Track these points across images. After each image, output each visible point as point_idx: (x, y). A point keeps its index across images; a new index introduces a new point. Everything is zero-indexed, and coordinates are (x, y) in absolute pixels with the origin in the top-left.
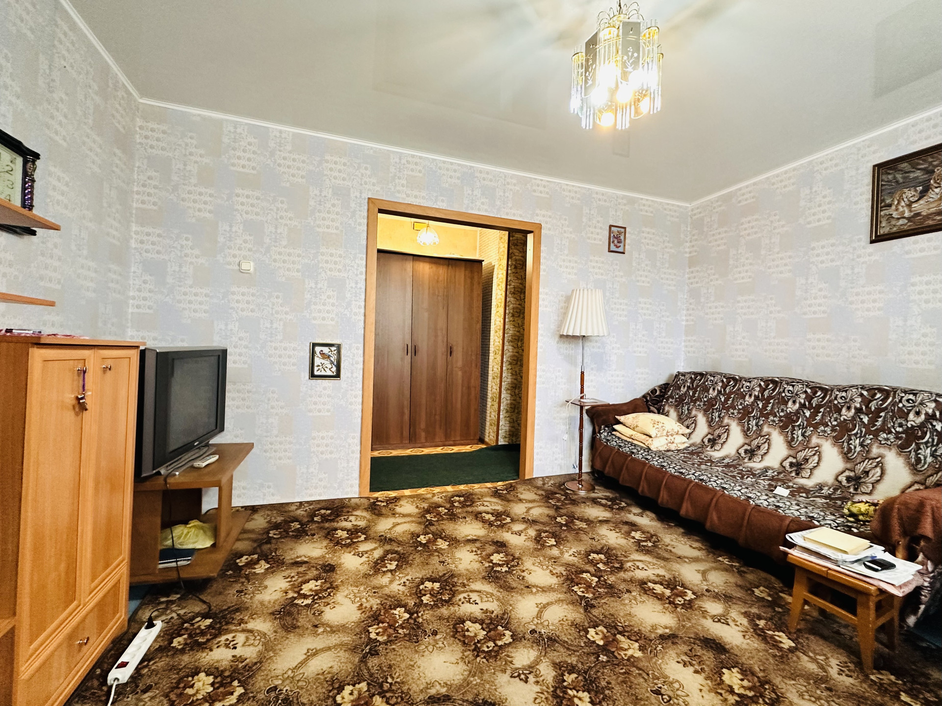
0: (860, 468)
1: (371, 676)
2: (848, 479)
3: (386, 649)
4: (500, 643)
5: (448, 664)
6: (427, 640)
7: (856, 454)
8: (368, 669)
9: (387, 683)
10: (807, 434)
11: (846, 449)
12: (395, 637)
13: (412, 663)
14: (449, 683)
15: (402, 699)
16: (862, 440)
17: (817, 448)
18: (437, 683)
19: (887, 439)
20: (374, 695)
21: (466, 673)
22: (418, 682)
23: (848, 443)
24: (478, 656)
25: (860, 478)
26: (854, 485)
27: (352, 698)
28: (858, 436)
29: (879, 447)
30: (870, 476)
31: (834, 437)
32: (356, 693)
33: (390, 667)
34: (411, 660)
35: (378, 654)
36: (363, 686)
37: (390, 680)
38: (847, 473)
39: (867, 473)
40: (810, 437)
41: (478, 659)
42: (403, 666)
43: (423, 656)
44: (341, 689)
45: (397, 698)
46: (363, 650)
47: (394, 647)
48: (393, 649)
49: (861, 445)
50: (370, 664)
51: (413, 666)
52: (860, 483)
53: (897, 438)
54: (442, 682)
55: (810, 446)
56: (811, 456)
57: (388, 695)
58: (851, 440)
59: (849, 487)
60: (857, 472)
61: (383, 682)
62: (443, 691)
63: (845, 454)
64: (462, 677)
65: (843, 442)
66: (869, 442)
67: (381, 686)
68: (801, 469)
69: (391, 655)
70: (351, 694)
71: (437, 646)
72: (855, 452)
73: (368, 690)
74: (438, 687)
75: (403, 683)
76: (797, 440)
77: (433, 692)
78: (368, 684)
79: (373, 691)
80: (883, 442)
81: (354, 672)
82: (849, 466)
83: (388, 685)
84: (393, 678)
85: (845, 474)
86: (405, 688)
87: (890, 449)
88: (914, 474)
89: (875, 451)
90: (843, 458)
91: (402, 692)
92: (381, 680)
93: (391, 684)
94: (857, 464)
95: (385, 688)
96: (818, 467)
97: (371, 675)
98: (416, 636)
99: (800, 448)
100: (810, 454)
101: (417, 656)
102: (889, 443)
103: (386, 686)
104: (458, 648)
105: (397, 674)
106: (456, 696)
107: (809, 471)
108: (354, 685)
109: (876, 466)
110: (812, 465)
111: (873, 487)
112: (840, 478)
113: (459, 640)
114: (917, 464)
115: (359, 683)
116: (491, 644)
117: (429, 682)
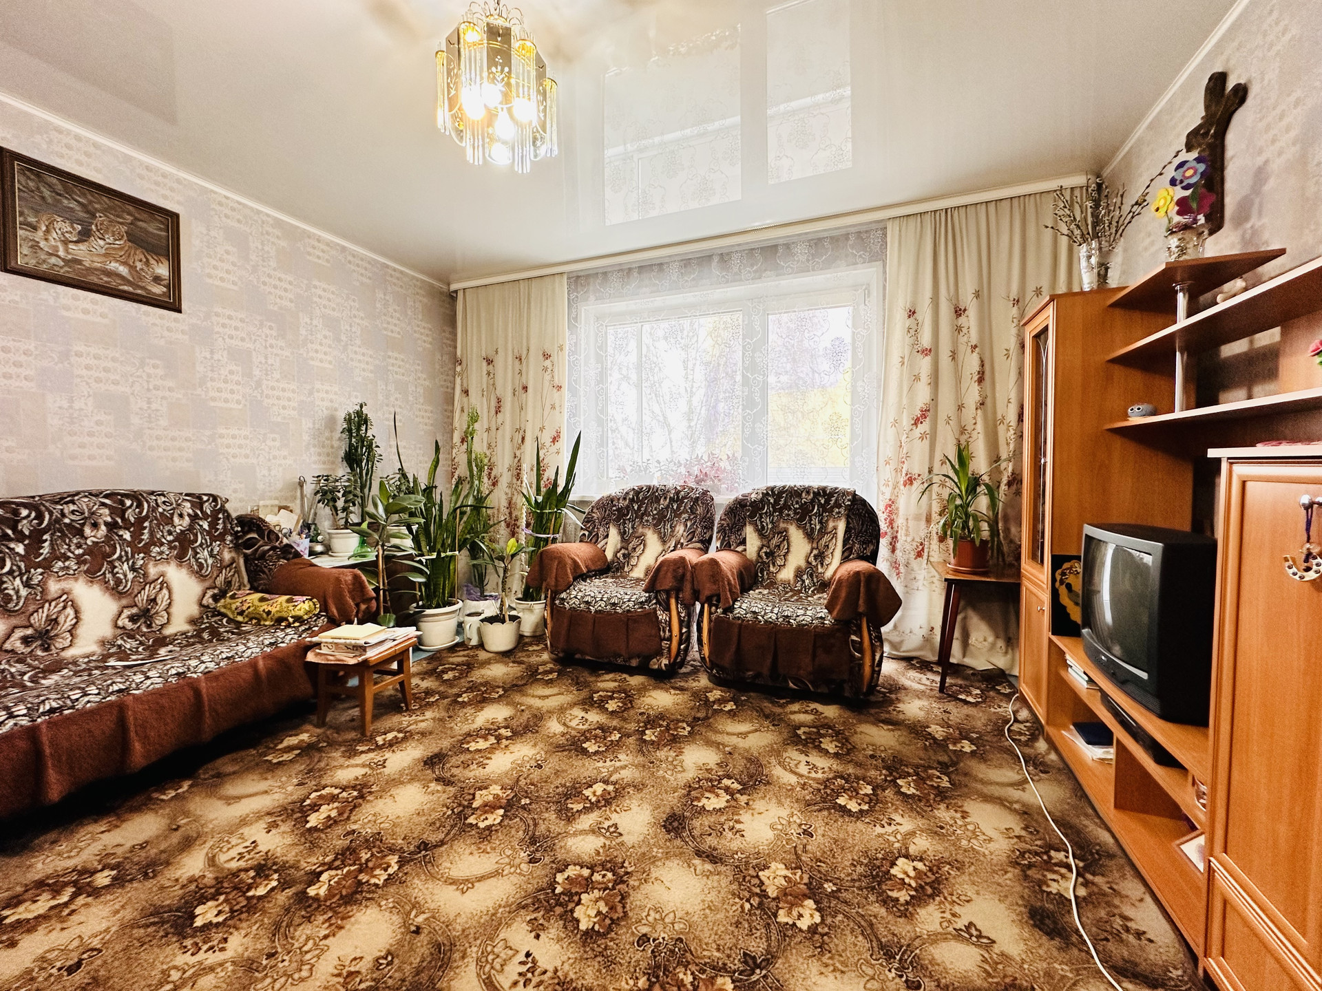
0: (142, 598)
1: (769, 924)
2: (132, 619)
3: (729, 956)
4: (586, 872)
5: (668, 884)
6: (663, 935)
7: (129, 584)
8: (768, 939)
9: (751, 905)
10: (35, 581)
11: (112, 583)
12: (704, 972)
13: (707, 911)
14: (686, 865)
15: (744, 877)
16: (130, 563)
17: (64, 597)
18: (698, 872)
19: (161, 553)
20: (774, 899)
21: (659, 863)
22: (716, 884)
23: (112, 572)
24: (627, 873)
25: (148, 610)
26: (145, 622)
27: (801, 910)
28: (124, 559)
29: (155, 565)
30: (159, 602)
31: (85, 572)
32: (795, 913)
33: (738, 924)
34: (706, 917)
35: (745, 954)
36: (783, 917)
37: (747, 906)
38: (127, 612)
39: (153, 601)
40: (43, 584)
41: (629, 870)
42: (721, 916)
43: (687, 913)
44: (813, 929)
45: (750, 882)
46: (765, 977)
47: (717, 954)
48: (718, 950)
49: (133, 569)
50: (763, 945)
51: (709, 907)
52: (151, 617)
53: (171, 548)
54: (692, 869)
55: (49, 598)
56: (59, 612)
57: (758, 890)
58: (116, 567)
59: (139, 627)
60: (140, 605)
61: (757, 909)
62: (697, 861)
63: (113, 589)
64: (667, 863)
65: (104, 573)
66: (142, 562)
67: (761, 904)
68: (51, 638)
69: (728, 941)
70: (800, 916)
71: (658, 916)
72: (127, 581)
73: (778, 908)
74: (699, 868)
75: (734, 894)
76: (19, 597)
77: (709, 867)
78: (775, 916)
79: (774, 904)
80: (158, 558)
81: (789, 945)
82: (124, 602)
83: (752, 901)
84: (742, 907)
85: (123, 616)
86: (735, 887)
87: (168, 563)
88: (203, 581)
89: (153, 571)
90: (112, 595)
91: (740, 885)
92: (758, 912)
93: (748, 901)
94: (136, 596)
95: (757, 899)
96: (81, 623)
97: (767, 926)
98: (672, 951)
99: (31, 608)
100: (56, 610)
101: (695, 918)
102: (165, 557)
103: (755, 901)
104: (636, 899)
105: (734, 908)
106: (689, 850)
107: (68, 635)
108: (794, 924)
109: (161, 589)
110: (68, 624)
111: (168, 613)
112: (120, 623)
113: (624, 907)
114: (201, 570)
115: (787, 924)
116: (597, 877)
117: (705, 878)
